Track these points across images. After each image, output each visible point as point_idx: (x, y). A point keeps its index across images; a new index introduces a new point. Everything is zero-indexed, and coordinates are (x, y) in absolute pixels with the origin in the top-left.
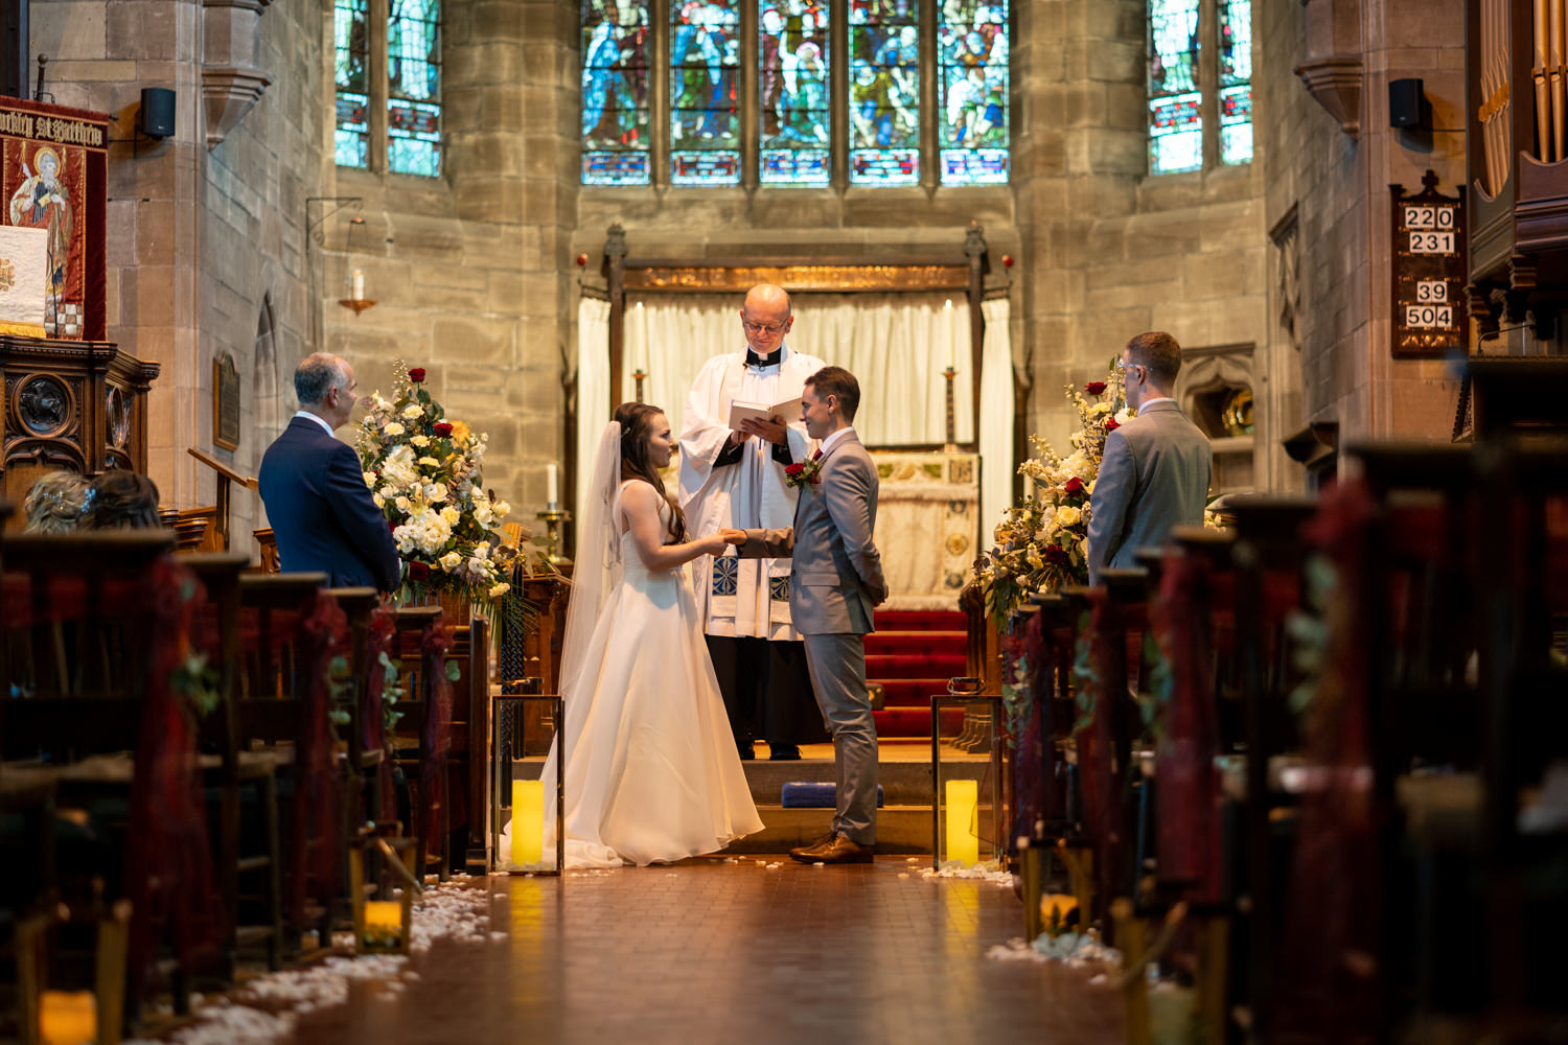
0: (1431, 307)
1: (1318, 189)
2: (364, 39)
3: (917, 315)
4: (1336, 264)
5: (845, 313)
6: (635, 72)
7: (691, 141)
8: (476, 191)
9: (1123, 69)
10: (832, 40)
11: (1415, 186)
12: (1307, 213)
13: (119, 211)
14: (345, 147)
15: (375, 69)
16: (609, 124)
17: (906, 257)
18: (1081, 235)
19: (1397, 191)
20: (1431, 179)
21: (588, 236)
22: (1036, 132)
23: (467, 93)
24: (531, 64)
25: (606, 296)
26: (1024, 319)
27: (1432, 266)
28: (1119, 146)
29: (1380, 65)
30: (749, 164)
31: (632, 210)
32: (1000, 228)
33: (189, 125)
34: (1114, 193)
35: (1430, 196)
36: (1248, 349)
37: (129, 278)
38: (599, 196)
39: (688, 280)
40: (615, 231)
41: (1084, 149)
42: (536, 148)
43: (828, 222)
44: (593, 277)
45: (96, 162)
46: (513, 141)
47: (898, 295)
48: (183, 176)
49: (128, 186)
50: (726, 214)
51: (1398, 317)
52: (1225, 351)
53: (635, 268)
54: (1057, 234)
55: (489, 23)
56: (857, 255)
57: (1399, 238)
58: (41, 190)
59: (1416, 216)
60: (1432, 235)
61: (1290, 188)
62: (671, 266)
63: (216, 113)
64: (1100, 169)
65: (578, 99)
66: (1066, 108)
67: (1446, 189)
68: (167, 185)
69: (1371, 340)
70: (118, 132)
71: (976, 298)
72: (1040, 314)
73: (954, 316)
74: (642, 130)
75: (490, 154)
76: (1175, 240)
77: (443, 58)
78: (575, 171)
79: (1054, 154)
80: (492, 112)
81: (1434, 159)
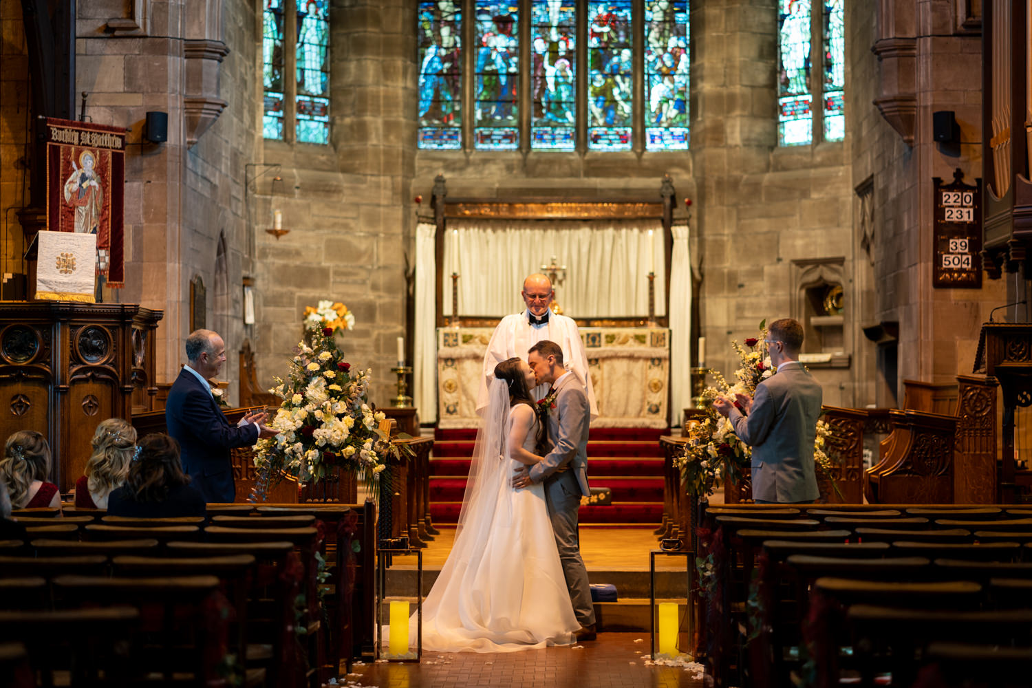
0: (958, 256)
1: (887, 169)
2: (281, 57)
3: (630, 235)
4: (898, 223)
5: (584, 233)
6: (452, 77)
7: (487, 121)
8: (352, 154)
9: (762, 78)
10: (577, 57)
11: (949, 179)
12: (879, 184)
13: (132, 189)
14: (269, 127)
15: (288, 76)
16: (434, 112)
17: (624, 197)
18: (735, 184)
19: (937, 182)
20: (959, 174)
21: (422, 182)
22: (707, 118)
23: (346, 91)
24: (386, 73)
25: (433, 221)
26: (698, 237)
27: (959, 229)
28: (759, 128)
29: (928, 101)
30: (523, 136)
31: (449, 166)
32: (683, 178)
33: (176, 134)
34: (756, 159)
35: (958, 185)
36: (840, 261)
37: (138, 232)
38: (429, 156)
39: (486, 211)
40: (440, 180)
41: (737, 130)
42: (390, 126)
43: (574, 174)
44: (425, 209)
45: (118, 159)
46: (375, 122)
47: (618, 222)
48: (172, 166)
49: (137, 173)
50: (509, 168)
51: (937, 261)
52: (826, 262)
53: (452, 203)
54: (719, 183)
55: (360, 47)
56: (592, 196)
57: (939, 212)
58: (84, 178)
59: (950, 198)
60: (959, 210)
61: (868, 165)
62: (474, 202)
63: (193, 126)
64: (747, 142)
65: (416, 94)
66: (726, 103)
67: (969, 180)
68: (162, 173)
69: (920, 275)
70: (131, 138)
71: (668, 225)
72: (709, 235)
73: (654, 235)
74: (457, 114)
75: (361, 131)
76: (794, 191)
77: (331, 69)
78: (414, 140)
79: (718, 133)
80: (361, 106)
81: (960, 162)
